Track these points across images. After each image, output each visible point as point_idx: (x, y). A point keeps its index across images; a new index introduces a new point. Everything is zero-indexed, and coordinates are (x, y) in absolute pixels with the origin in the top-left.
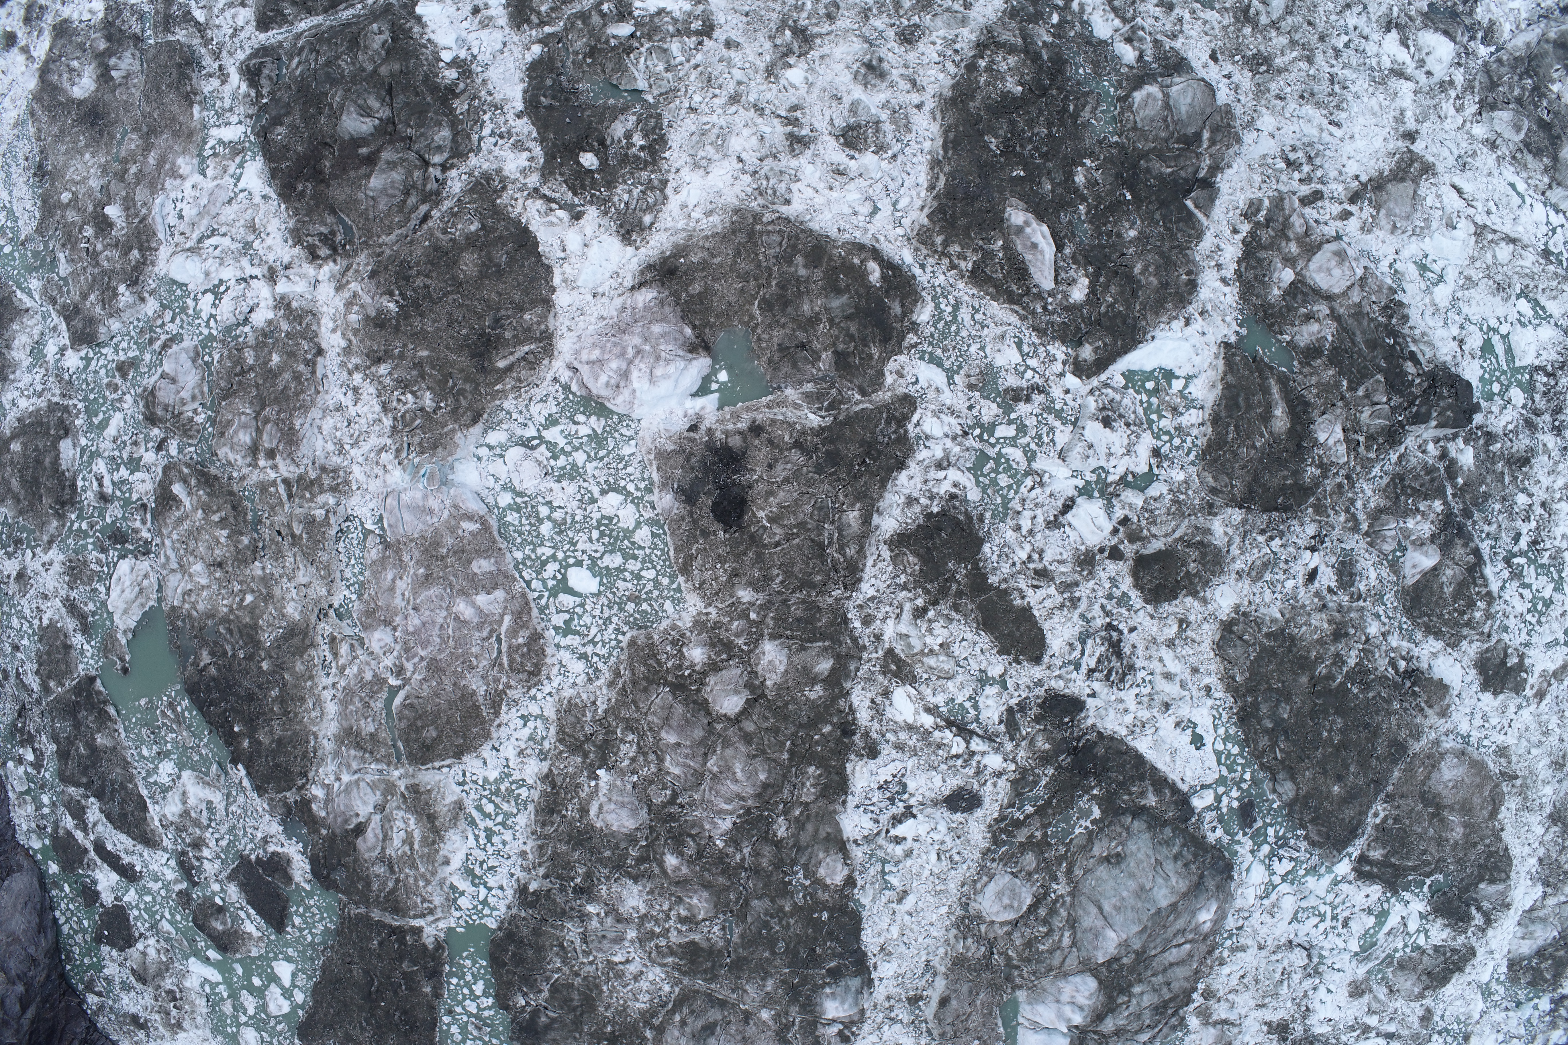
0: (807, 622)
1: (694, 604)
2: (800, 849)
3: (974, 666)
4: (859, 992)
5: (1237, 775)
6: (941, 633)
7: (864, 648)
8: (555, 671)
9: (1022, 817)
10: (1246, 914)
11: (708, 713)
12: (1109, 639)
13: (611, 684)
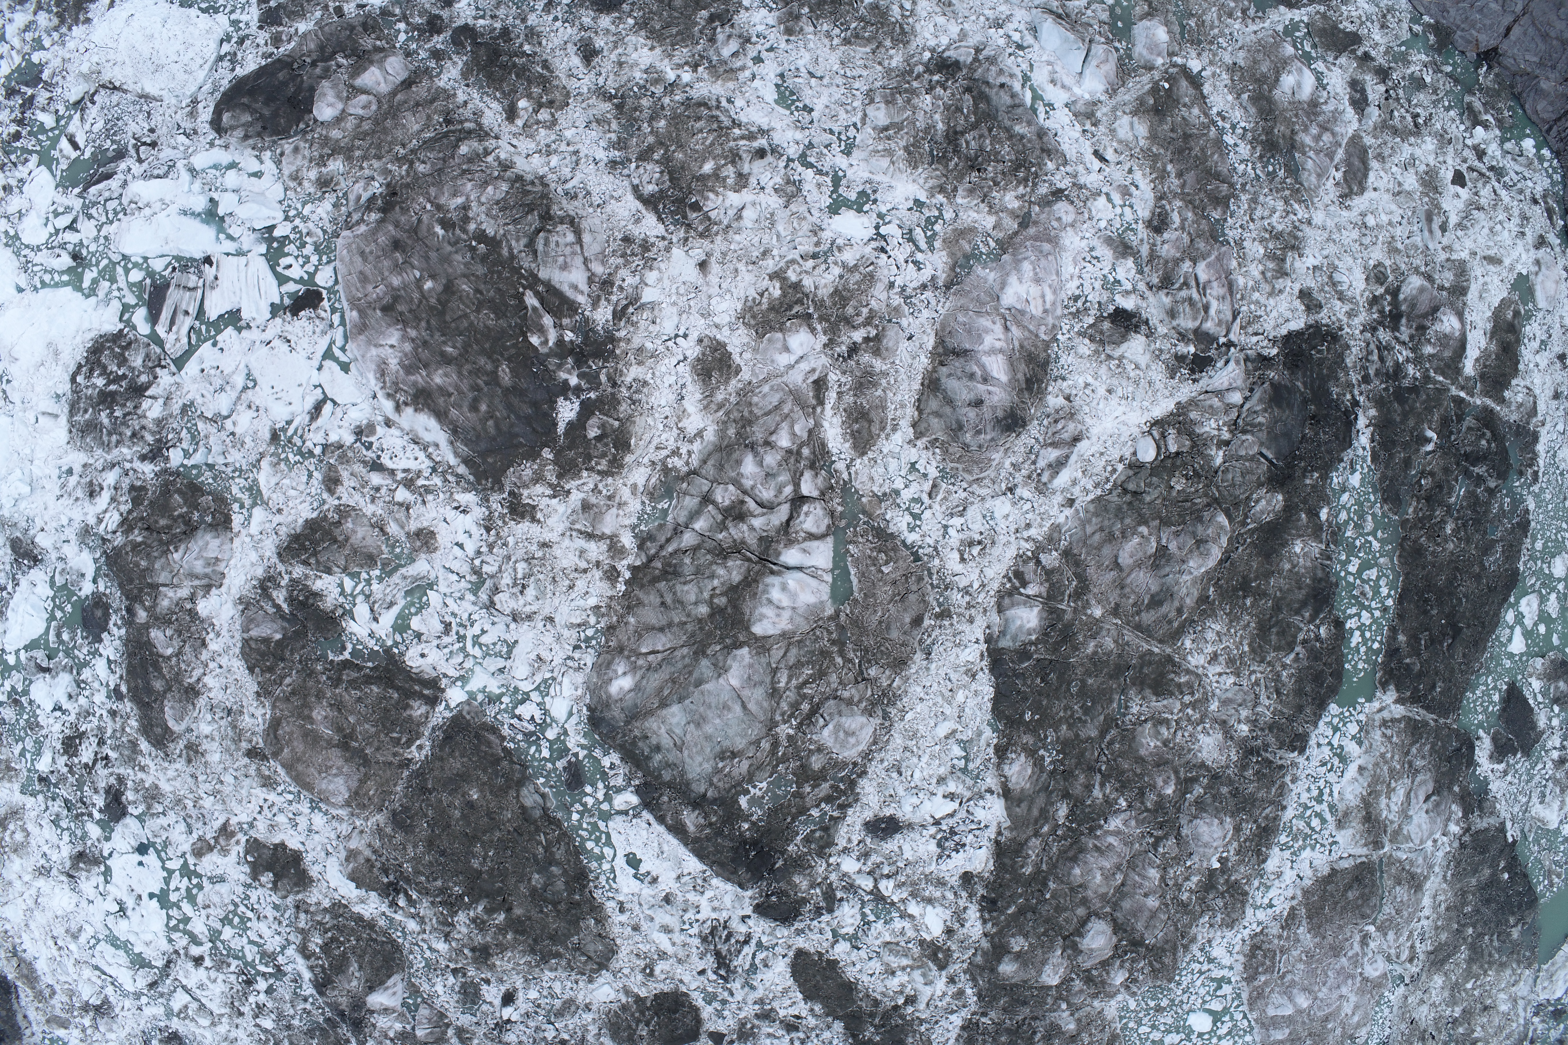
0: (1017, 1001)
1: (1111, 1009)
2: (1045, 788)
3: (863, 954)
4: (1003, 633)
5: (587, 819)
6: (894, 983)
7: (965, 972)
8: (1237, 948)
9: (823, 805)
10: (570, 663)
11: (1114, 920)
12: (727, 967)
13: (1194, 940)
